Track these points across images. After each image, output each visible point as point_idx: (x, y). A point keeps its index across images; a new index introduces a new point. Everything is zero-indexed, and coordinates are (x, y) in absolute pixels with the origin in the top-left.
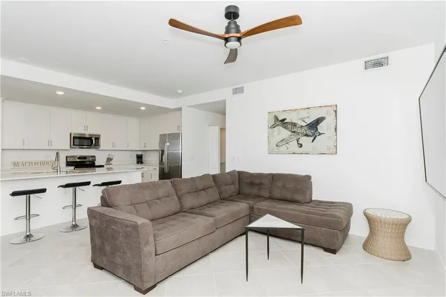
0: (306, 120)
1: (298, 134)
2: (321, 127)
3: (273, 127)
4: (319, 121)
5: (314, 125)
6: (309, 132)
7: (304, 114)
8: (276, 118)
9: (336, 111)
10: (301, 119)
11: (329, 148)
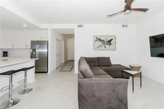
0: (107, 40)
1: (105, 44)
2: (112, 42)
3: (96, 41)
4: (111, 40)
5: (110, 41)
6: (108, 43)
7: (106, 38)
8: (97, 38)
9: (116, 38)
10: (106, 39)
11: (114, 48)
